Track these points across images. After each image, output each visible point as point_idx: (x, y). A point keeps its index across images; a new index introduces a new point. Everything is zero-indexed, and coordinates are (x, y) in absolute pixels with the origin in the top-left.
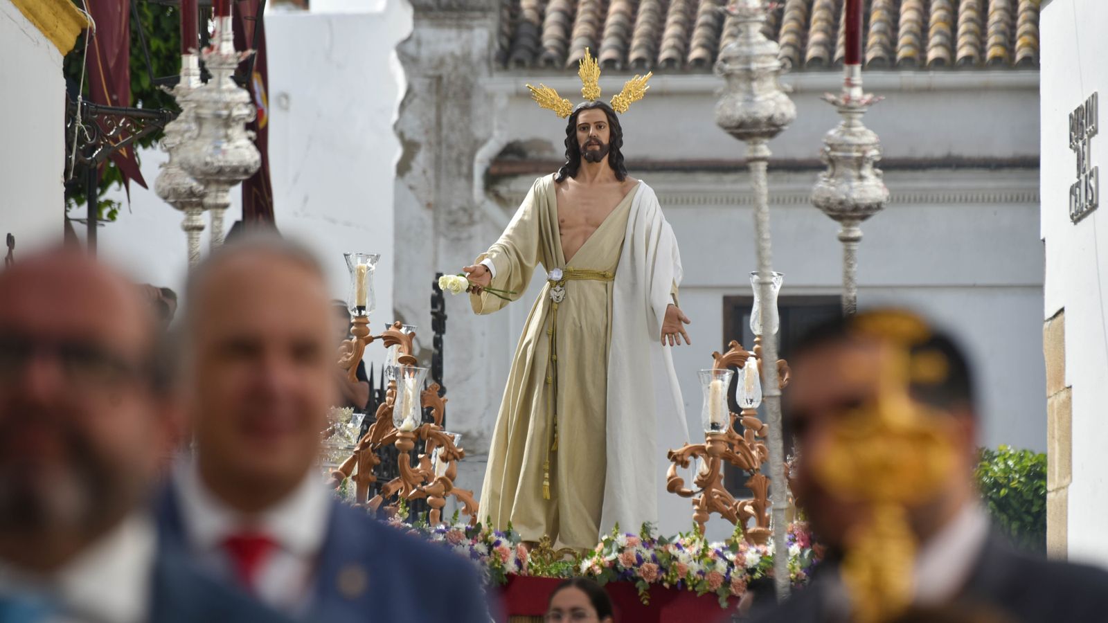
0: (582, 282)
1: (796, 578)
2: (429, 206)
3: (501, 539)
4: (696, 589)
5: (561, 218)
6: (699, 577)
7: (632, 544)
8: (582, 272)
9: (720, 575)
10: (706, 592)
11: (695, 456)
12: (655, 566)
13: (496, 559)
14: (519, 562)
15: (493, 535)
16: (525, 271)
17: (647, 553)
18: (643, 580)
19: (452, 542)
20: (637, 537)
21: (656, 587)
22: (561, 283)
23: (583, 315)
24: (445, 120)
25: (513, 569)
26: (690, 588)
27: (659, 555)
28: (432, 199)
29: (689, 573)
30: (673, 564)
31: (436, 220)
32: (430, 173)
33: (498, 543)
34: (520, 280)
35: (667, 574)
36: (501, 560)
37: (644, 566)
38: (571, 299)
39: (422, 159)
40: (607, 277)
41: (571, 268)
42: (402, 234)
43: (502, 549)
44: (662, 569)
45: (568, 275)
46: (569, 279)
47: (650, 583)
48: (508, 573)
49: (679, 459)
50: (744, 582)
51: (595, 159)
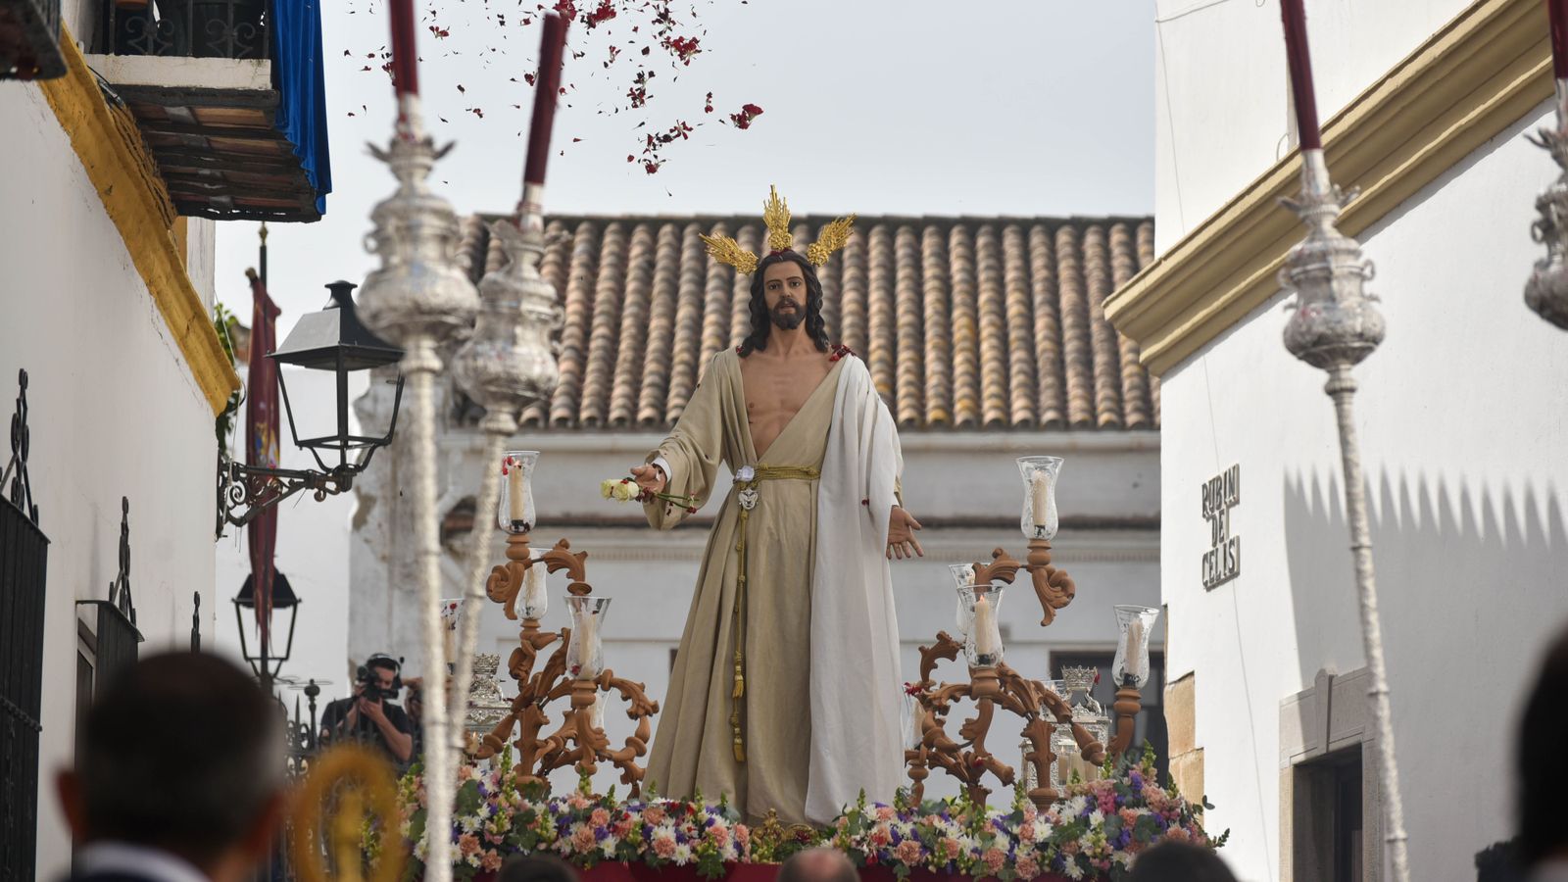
0: (780, 482)
1: (1101, 853)
2: (384, 558)
3: (714, 816)
4: (972, 873)
5: (749, 402)
6: (975, 856)
7: (885, 817)
8: (779, 469)
9: (1002, 854)
10: (985, 876)
11: (957, 700)
12: (916, 845)
13: (710, 844)
14: (738, 846)
15: (704, 811)
16: (707, 472)
17: (906, 828)
18: (903, 865)
19: (651, 822)
20: (890, 809)
21: (919, 871)
22: (753, 484)
23: (781, 524)
24: (400, 475)
25: (732, 855)
26: (964, 872)
27: (921, 830)
28: (387, 552)
29: (961, 851)
30: (939, 840)
31: (391, 572)
32: (386, 527)
33: (711, 822)
34: (702, 482)
35: (932, 854)
36: (716, 844)
37: (903, 844)
38: (766, 505)
39: (377, 513)
40: (811, 474)
41: (766, 465)
42: (357, 586)
43: (717, 829)
44: (925, 848)
45: (762, 474)
46: (763, 478)
47: (910, 867)
48: (726, 860)
49: (936, 703)
50: (1032, 860)
51: (789, 325)
